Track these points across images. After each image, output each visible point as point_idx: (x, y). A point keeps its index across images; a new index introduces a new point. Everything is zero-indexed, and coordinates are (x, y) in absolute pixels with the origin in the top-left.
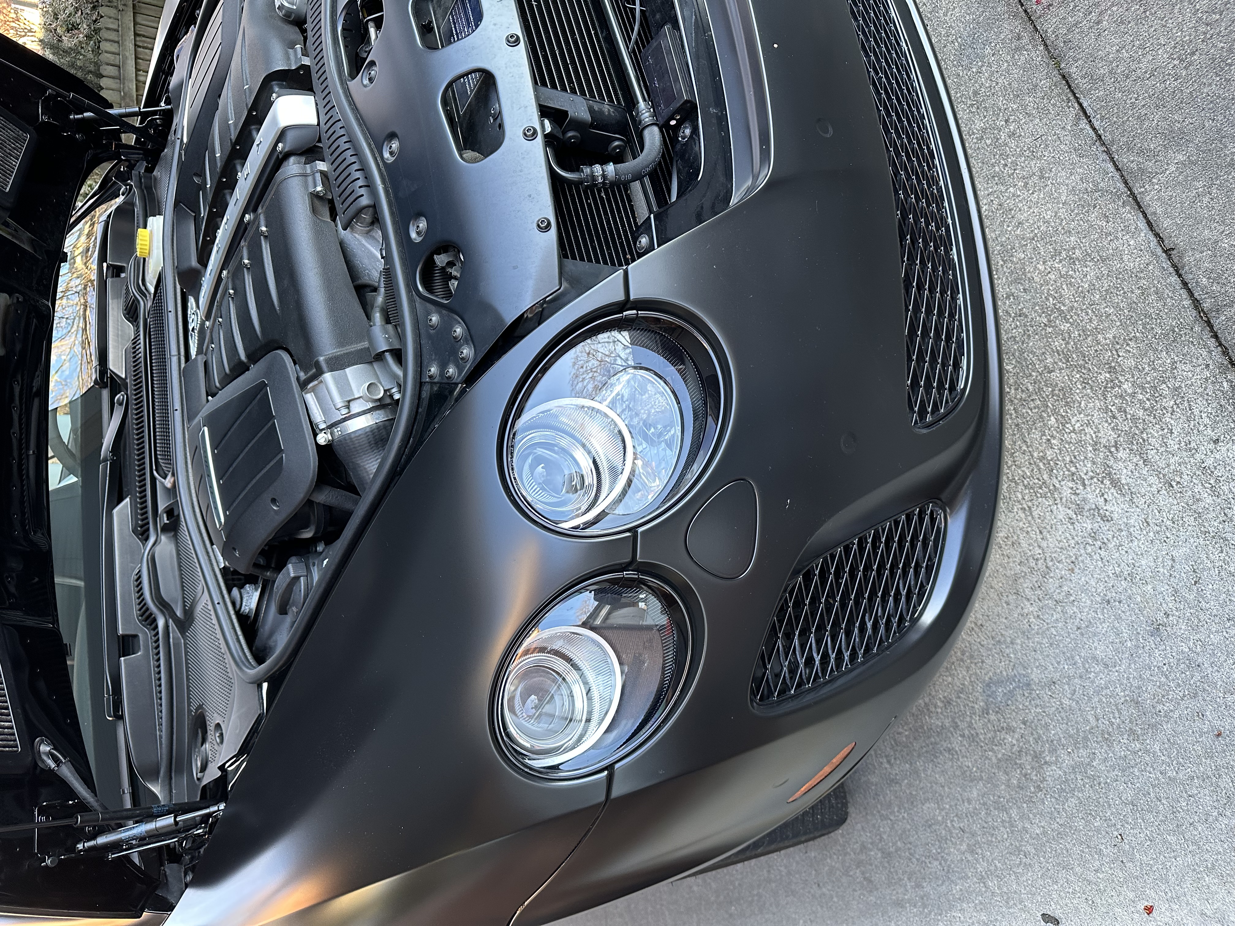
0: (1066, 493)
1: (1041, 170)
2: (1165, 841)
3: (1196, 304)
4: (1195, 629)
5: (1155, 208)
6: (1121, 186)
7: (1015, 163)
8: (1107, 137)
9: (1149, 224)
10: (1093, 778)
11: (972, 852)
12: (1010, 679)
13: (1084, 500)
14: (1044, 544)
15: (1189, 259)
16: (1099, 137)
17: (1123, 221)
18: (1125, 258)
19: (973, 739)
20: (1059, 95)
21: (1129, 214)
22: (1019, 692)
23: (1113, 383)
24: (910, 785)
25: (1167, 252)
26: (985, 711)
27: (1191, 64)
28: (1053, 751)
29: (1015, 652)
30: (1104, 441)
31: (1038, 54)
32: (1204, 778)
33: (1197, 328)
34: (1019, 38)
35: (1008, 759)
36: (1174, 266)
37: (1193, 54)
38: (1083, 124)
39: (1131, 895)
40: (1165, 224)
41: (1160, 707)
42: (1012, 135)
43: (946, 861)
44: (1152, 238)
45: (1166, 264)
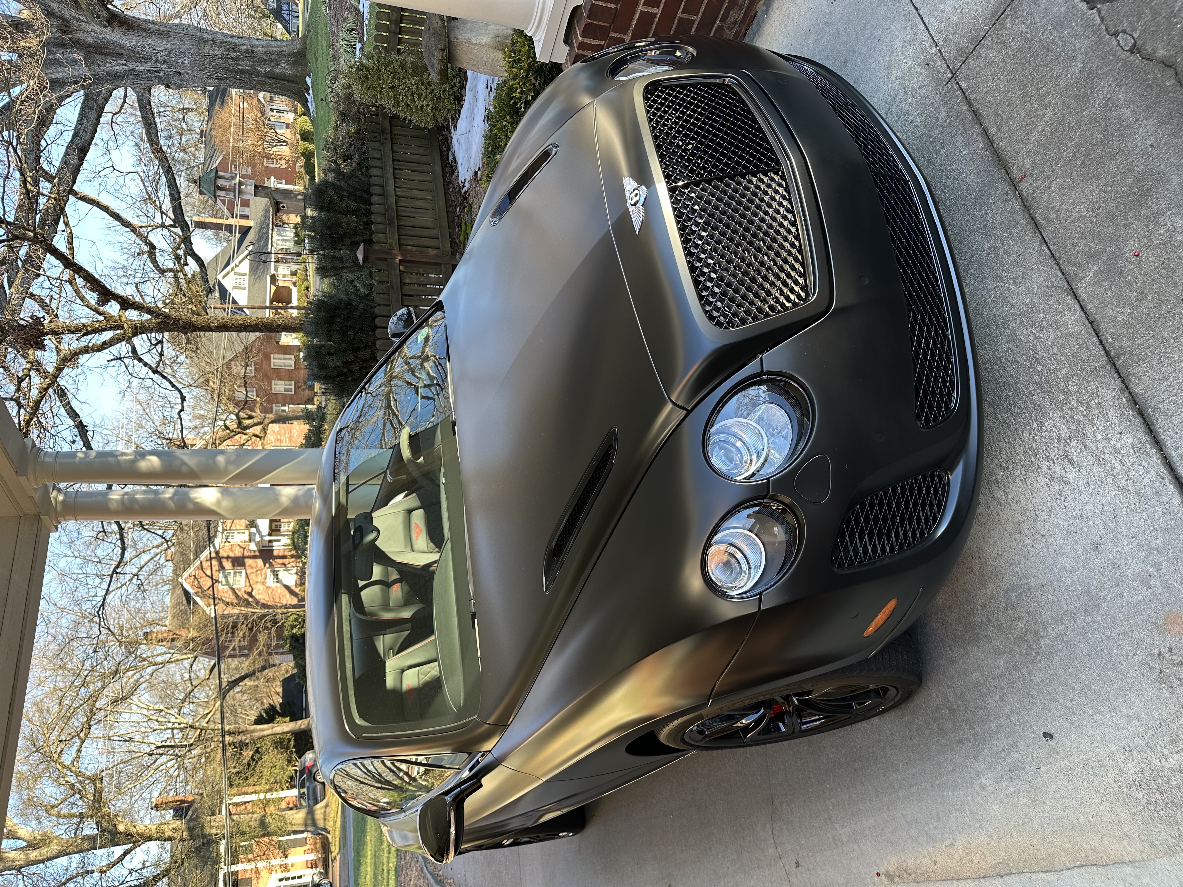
0: (1045, 468)
1: (1023, 274)
2: (1107, 675)
3: (1107, 353)
4: (1116, 545)
5: (1084, 296)
6: (1065, 284)
7: (1008, 269)
8: (1057, 255)
9: (1081, 306)
10: (1066, 643)
11: (1002, 700)
12: (1019, 587)
13: (1054, 472)
14: (1034, 501)
15: (1102, 326)
16: (1052, 254)
17: (1068, 304)
18: (1070, 326)
19: (999, 627)
20: (1030, 229)
21: (1069, 300)
22: (1024, 594)
23: (1067, 401)
24: (964, 663)
25: (1091, 323)
26: (1006, 609)
27: (1098, 214)
28: (1045, 628)
29: (1021, 569)
30: (1063, 436)
31: (1017, 205)
32: (1125, 633)
33: (1108, 368)
34: (1007, 194)
35: (1020, 637)
36: (1095, 331)
37: (1099, 209)
38: (1044, 247)
39: (1090, 712)
40: (1090, 306)
41: (1100, 594)
42: (1006, 252)
43: (987, 708)
44: (1083, 315)
45: (1091, 330)
